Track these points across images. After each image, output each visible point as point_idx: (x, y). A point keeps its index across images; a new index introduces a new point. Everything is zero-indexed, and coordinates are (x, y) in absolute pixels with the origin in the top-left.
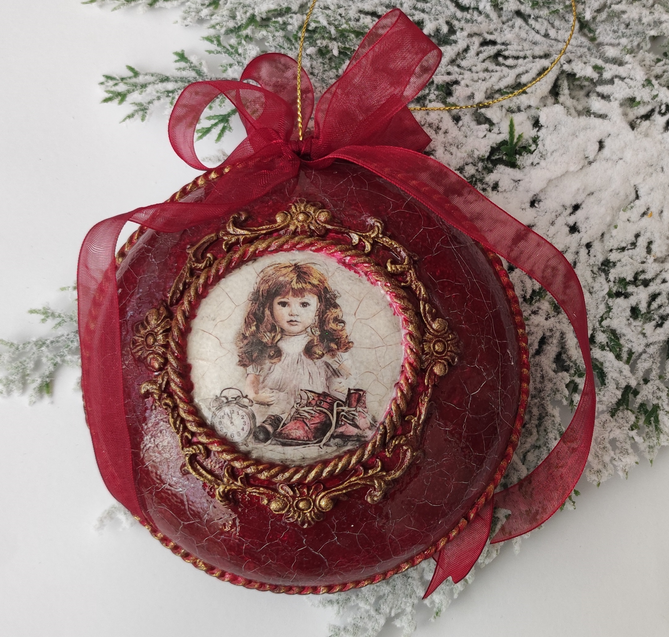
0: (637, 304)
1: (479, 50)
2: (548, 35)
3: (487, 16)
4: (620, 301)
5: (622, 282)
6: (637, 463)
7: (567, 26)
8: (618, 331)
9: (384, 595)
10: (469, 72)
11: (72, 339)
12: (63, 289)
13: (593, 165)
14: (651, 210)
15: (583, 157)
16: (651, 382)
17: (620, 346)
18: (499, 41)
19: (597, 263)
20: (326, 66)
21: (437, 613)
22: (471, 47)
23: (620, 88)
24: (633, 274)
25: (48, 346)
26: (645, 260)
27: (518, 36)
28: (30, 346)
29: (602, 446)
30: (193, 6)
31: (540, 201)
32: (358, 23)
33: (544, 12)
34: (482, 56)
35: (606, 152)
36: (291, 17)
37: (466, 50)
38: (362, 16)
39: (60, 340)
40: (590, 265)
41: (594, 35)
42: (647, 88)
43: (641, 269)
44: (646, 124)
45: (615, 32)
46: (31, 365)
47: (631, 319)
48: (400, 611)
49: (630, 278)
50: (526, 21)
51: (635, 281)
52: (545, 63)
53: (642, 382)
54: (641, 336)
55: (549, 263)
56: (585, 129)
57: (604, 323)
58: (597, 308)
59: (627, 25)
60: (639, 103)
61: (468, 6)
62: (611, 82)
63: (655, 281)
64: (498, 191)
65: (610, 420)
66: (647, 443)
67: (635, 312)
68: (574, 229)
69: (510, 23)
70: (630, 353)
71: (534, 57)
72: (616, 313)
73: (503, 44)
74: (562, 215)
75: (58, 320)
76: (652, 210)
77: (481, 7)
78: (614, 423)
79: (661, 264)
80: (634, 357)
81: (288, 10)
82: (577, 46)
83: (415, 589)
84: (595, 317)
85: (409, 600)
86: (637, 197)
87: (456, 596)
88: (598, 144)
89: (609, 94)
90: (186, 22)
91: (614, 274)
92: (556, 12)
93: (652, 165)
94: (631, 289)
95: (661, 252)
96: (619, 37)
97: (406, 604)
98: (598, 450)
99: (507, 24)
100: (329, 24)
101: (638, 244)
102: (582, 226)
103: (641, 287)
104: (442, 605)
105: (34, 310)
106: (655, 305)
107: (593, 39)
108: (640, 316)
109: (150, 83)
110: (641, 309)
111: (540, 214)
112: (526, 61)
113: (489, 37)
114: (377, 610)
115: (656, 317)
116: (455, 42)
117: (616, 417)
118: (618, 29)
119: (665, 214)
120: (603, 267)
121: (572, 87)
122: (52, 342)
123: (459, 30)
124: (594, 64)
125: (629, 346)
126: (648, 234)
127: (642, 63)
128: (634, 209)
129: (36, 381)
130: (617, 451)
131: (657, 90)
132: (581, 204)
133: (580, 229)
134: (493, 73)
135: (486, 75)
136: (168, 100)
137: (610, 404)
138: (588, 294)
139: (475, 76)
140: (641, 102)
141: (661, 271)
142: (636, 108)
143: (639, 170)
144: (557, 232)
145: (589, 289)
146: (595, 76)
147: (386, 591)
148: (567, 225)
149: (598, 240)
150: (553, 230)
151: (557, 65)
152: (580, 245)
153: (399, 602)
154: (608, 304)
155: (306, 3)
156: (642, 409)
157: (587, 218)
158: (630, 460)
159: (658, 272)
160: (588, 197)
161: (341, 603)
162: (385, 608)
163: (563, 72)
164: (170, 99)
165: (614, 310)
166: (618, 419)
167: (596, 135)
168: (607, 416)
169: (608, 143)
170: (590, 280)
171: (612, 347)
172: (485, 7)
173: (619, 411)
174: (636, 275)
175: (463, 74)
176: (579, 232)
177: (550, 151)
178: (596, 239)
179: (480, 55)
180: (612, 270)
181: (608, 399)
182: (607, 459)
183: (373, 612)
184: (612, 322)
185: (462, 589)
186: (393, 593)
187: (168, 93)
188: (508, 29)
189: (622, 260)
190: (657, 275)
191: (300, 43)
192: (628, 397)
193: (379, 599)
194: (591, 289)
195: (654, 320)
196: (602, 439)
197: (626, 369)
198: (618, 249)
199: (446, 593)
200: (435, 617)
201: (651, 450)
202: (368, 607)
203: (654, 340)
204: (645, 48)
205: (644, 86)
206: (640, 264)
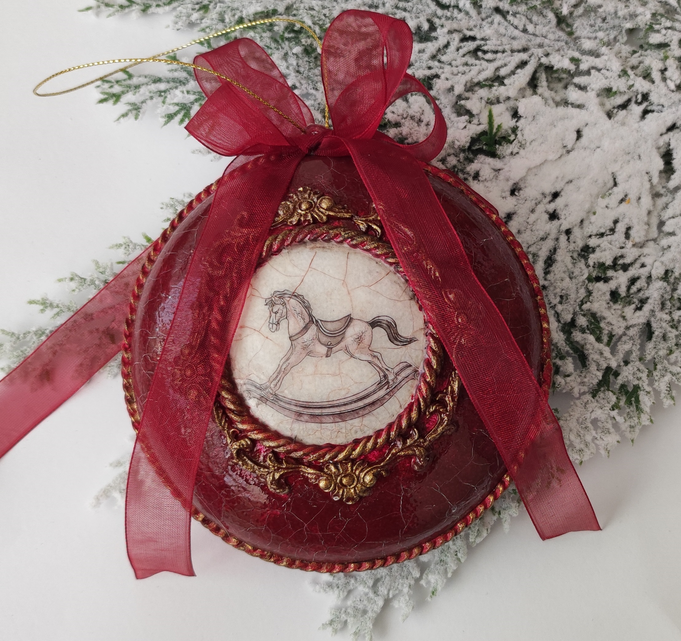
0: (617, 288)
1: (459, 45)
2: (527, 30)
3: (467, 13)
4: (600, 285)
5: (601, 266)
6: (618, 442)
7: (545, 21)
8: (598, 315)
9: (382, 577)
10: (449, 67)
12: (60, 280)
13: (571, 153)
14: (629, 196)
15: (562, 146)
16: (632, 364)
17: (600, 329)
18: (478, 36)
19: (576, 249)
20: (311, 64)
21: (433, 593)
22: (451, 43)
23: (597, 79)
24: (612, 259)
26: (624, 245)
27: (497, 31)
28: (30, 335)
29: (583, 426)
30: (184, 11)
31: (520, 189)
33: (523, 8)
34: (462, 52)
35: (584, 140)
36: (278, 19)
37: (447, 46)
40: (569, 251)
41: (572, 29)
42: (623, 78)
43: (620, 254)
44: (622, 113)
45: (591, 26)
47: (611, 303)
48: (397, 592)
49: (609, 262)
50: (505, 17)
51: (614, 266)
52: (524, 56)
53: (622, 364)
54: (621, 319)
55: (530, 249)
56: (563, 118)
57: (585, 307)
58: (578, 292)
59: (604, 20)
60: (615, 93)
61: (448, 4)
62: (588, 73)
63: (634, 266)
64: (479, 181)
65: (591, 401)
66: (628, 423)
67: (615, 296)
68: (553, 216)
69: (489, 20)
70: (611, 336)
71: (513, 51)
72: (596, 297)
73: (483, 39)
74: (542, 203)
75: (56, 310)
77: (461, 5)
78: (596, 404)
79: (640, 250)
80: (614, 339)
81: (275, 12)
82: (555, 40)
83: (411, 571)
84: (575, 301)
85: (406, 581)
86: (615, 184)
87: (450, 575)
88: (576, 133)
89: (586, 84)
90: (178, 26)
91: (593, 258)
92: (534, 8)
93: (629, 153)
94: (610, 273)
95: (640, 237)
96: (595, 31)
97: (402, 585)
98: (580, 429)
99: (486, 21)
100: (314, 24)
101: (616, 230)
102: (562, 214)
103: (621, 272)
104: (437, 584)
105: (33, 301)
106: (634, 289)
107: (570, 34)
108: (619, 300)
109: (143, 85)
110: (621, 293)
111: (520, 201)
112: (504, 55)
113: (469, 33)
114: (376, 593)
115: (635, 300)
116: (436, 38)
117: (597, 398)
118: (595, 23)
119: (643, 200)
120: (583, 253)
121: (550, 79)
123: (440, 27)
124: (571, 57)
125: (610, 329)
126: (626, 220)
127: (618, 54)
128: (612, 196)
130: (599, 431)
131: (632, 80)
132: (560, 192)
133: (560, 216)
134: (472, 67)
135: (466, 68)
136: (161, 99)
137: (591, 385)
138: (568, 279)
139: (455, 70)
140: (618, 92)
141: (640, 256)
142: (613, 98)
143: (617, 157)
144: (537, 220)
145: (569, 275)
146: (572, 67)
147: (384, 574)
148: (547, 212)
149: (578, 226)
150: (533, 217)
151: (535, 58)
152: (559, 231)
153: (397, 584)
154: (588, 289)
155: (292, 5)
156: (623, 390)
157: (566, 206)
158: (612, 439)
159: (637, 257)
160: (567, 185)
161: (340, 588)
162: (383, 590)
163: (541, 65)
164: (162, 98)
165: (594, 294)
166: (599, 400)
167: (574, 125)
168: (588, 397)
169: (585, 132)
170: (570, 266)
171: (593, 330)
172: (465, 5)
173: (600, 392)
174: (615, 259)
175: (443, 68)
176: (558, 219)
177: (529, 140)
178: (576, 225)
179: (460, 50)
180: (591, 256)
181: (589, 380)
182: (589, 438)
183: (371, 595)
184: (593, 306)
185: (455, 568)
186: (390, 576)
187: (161, 93)
188: (488, 25)
189: (601, 245)
190: (636, 260)
191: (287, 43)
192: (609, 378)
193: (377, 581)
194: (571, 274)
195: (633, 303)
196: (584, 419)
197: (607, 351)
198: (597, 235)
199: (441, 572)
200: (431, 597)
201: (632, 430)
202: (367, 590)
203: (634, 323)
204: (621, 41)
205: (620, 76)
206: (619, 250)
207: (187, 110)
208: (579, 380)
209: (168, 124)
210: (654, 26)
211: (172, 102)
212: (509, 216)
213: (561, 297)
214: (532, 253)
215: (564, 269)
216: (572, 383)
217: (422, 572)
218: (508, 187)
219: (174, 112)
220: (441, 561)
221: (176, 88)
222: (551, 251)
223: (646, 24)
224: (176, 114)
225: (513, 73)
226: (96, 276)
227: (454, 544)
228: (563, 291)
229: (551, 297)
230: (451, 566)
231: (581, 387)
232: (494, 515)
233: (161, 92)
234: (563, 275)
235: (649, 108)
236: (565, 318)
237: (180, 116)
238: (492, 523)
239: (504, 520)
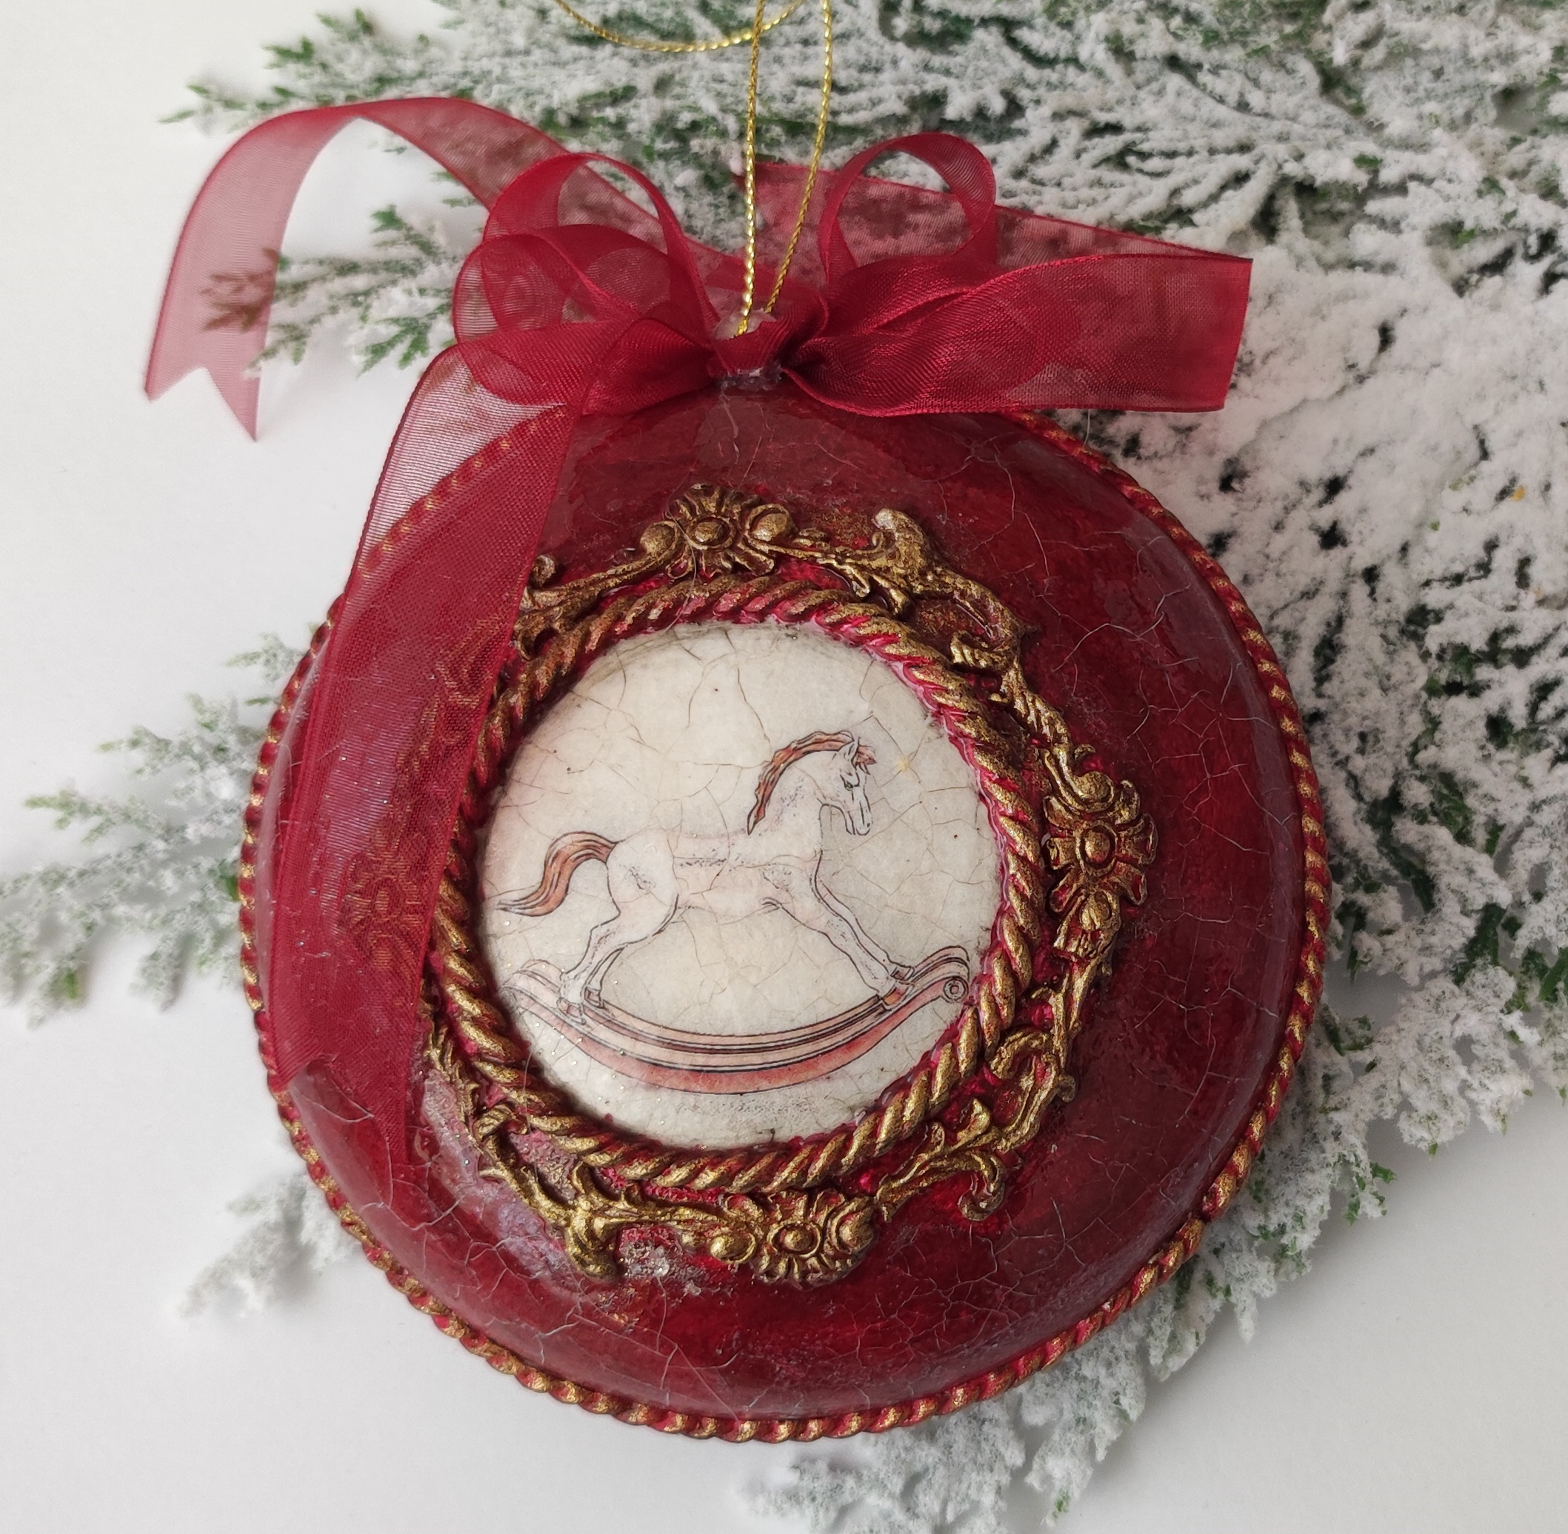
0: (1502, 710)
1: (1082, 146)
2: (1247, 105)
3: (1100, 73)
4: (1460, 703)
5: (1461, 655)
6: (1527, 1092)
7: (1290, 82)
8: (1460, 776)
9: (926, 1470)
10: (1055, 190)
11: (129, 865)
12: (107, 747)
13: (1371, 384)
14: (1520, 482)
15: (1343, 366)
16: (1552, 896)
17: (1467, 814)
18: (1128, 122)
19: (1394, 616)
20: (721, 210)
21: (1060, 1505)
22: (1062, 142)
23: (1424, 202)
24: (1486, 636)
25: (72, 884)
26: (1514, 603)
27: (1174, 112)
28: (29, 884)
29: (1435, 1056)
31: (1243, 475)
32: (791, 106)
33: (1234, 54)
34: (1087, 158)
35: (1399, 349)
36: (636, 106)
37: (1051, 147)
38: (801, 90)
39: (100, 867)
40: (1377, 623)
41: (1360, 100)
42: (1488, 197)
43: (1505, 624)
44: (1492, 283)
45: (1408, 90)
46: (32, 931)
47: (1491, 747)
48: (966, 1506)
49: (1478, 643)
50: (1192, 79)
51: (1493, 654)
52: (1242, 162)
53: (1527, 897)
54: (1517, 786)
55: (1276, 622)
56: (1344, 297)
57: (1424, 757)
58: (1403, 723)
59: (1438, 74)
60: (1472, 234)
61: (1052, 55)
62: (1401, 189)
63: (1542, 652)
64: (1139, 458)
65: (1453, 993)
66: (1548, 1049)
67: (1498, 728)
68: (1331, 538)
69: (1155, 86)
70: (1495, 829)
71: (1212, 151)
72: (1450, 733)
73: (1139, 129)
74: (1300, 507)
75: (95, 821)
76: (1522, 482)
77: (1084, 54)
78: (1463, 1000)
79: (1557, 613)
80: (1504, 837)
81: (629, 92)
82: (1318, 125)
83: (1002, 1449)
84: (1398, 746)
85: (988, 1476)
86: (1485, 455)
87: (1101, 1455)
88: (1376, 333)
89: (1397, 217)
91: (1435, 637)
92: (1263, 52)
93: (1514, 378)
94: (1484, 672)
95: (1554, 583)
96: (1418, 101)
97: (980, 1488)
98: (1426, 1065)
99: (1148, 88)
100: (724, 110)
101: (1494, 565)
102: (1352, 530)
103: (1510, 669)
104: (1070, 1483)
105: (40, 799)
106: (1546, 710)
107: (1358, 111)
108: (1511, 738)
109: (314, 280)
110: (1514, 721)
111: (1245, 504)
112: (1192, 160)
113: (1103, 118)
114: (911, 1510)
115: (1553, 738)
116: (1023, 133)
117: (1467, 984)
118: (1416, 83)
119: (1556, 491)
120: (1412, 628)
121: (1309, 215)
122: (82, 874)
123: (1032, 105)
124: (1356, 154)
125: (1490, 810)
126: (1518, 541)
127: (1476, 145)
128: (1477, 483)
129: (45, 969)
130: (1476, 1067)
131: (1512, 200)
132: (1346, 478)
133: (1347, 536)
134: (1112, 190)
135: (1097, 192)
136: (355, 312)
137: (1449, 952)
138: (1377, 692)
139: (1070, 196)
140: (1477, 232)
141: (1557, 629)
142: (1466, 246)
143: (1483, 388)
144: (1291, 547)
145: (1380, 682)
146: (1362, 178)
147: (930, 1460)
148: (1315, 528)
149: (1394, 560)
150: (1279, 542)
151: (1269, 164)
152: (1349, 576)
153: (964, 1486)
154: (1429, 713)
155: (672, 76)
156: (1532, 966)
157: (1363, 511)
158: (1509, 1086)
159: (1550, 630)
160: (1361, 459)
161: (819, 1500)
162: (928, 1501)
163: (1284, 181)
164: (360, 309)
165: (1444, 726)
166: (1471, 989)
167: (1370, 312)
168: (1446, 984)
169: (1402, 330)
170: (1380, 658)
171: (1445, 814)
172: (1092, 55)
173: (1473, 971)
174: (1495, 638)
175: (1040, 194)
176: (1345, 544)
177: (1259, 354)
178: (1389, 557)
179: (1084, 156)
180: (1433, 629)
181: (1442, 940)
182: (1450, 1086)
183: (899, 1516)
184: (1443, 755)
185: (1115, 1437)
186: (946, 1465)
187: (357, 299)
188: (1151, 99)
189: (1457, 604)
190: (1546, 640)
191: (661, 164)
192: (1496, 934)
193: (913, 1481)
194: (1385, 681)
195: (1548, 745)
196: (1436, 1038)
197: (1484, 864)
198: (1443, 580)
199: (1078, 1450)
200: (1055, 1516)
201: (1560, 1064)
202: (887, 1504)
203: (1551, 794)
204: (1482, 119)
205: (1480, 194)
206: (1503, 613)
207: (420, 333)
208: (1418, 942)
209: (374, 368)
210: (1559, 75)
211: (384, 316)
212: (1220, 542)
213: (1363, 737)
214: (1282, 629)
215: (1365, 666)
216: (1401, 951)
217: (1030, 1453)
218: (1214, 470)
219: (388, 339)
220: (1078, 1421)
221: (394, 283)
222: (1328, 624)
223: (1541, 73)
224: (391, 343)
225: (1214, 198)
226: (195, 732)
227: (1112, 1375)
228: (1367, 722)
229: (1337, 737)
230: (1104, 1432)
231: (1424, 960)
232: (1214, 1296)
233: (356, 295)
234: (1363, 682)
235: (1559, 269)
236: (1374, 787)
237: (401, 348)
238: (1210, 1318)
239: (1240, 1307)
